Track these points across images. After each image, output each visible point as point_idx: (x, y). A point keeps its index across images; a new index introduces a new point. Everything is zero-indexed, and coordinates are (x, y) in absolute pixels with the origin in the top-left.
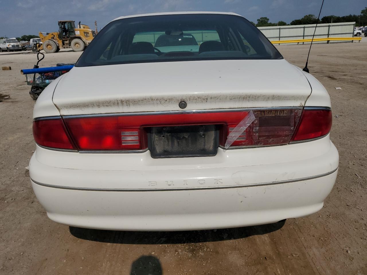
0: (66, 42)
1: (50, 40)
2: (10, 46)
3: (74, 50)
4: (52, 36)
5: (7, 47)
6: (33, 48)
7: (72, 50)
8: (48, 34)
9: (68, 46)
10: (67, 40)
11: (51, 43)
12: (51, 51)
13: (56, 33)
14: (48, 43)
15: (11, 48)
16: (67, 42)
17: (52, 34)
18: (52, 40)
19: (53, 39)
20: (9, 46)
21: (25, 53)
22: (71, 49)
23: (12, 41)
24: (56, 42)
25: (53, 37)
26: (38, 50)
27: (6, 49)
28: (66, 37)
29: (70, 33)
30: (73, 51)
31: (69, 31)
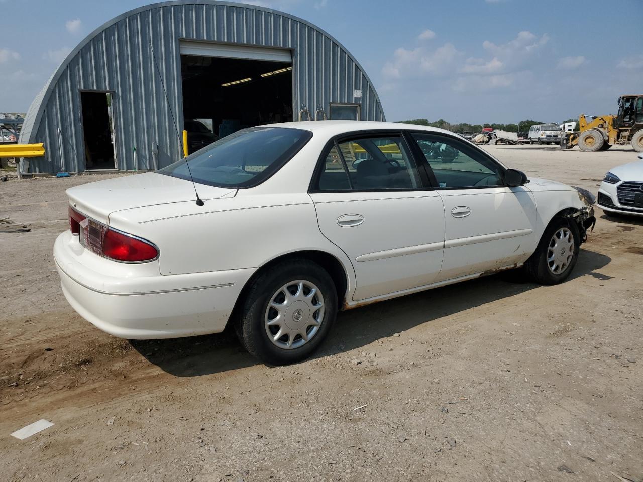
0: (624, 134)
1: (595, 129)
2: (544, 136)
3: (636, 149)
4: (602, 122)
5: (539, 137)
6: (563, 140)
7: (632, 148)
8: (594, 118)
9: (626, 141)
10: (626, 130)
11: (595, 134)
12: (589, 148)
13: (611, 117)
14: (589, 134)
15: (543, 138)
16: (627, 134)
17: (602, 119)
18: (598, 130)
19: (601, 127)
20: (542, 135)
21: (547, 149)
22: (629, 147)
23: (550, 129)
24: (604, 132)
25: (602, 125)
26: (570, 144)
27: (537, 140)
28: (627, 125)
29: (636, 117)
30: (634, 150)
31: (637, 114)
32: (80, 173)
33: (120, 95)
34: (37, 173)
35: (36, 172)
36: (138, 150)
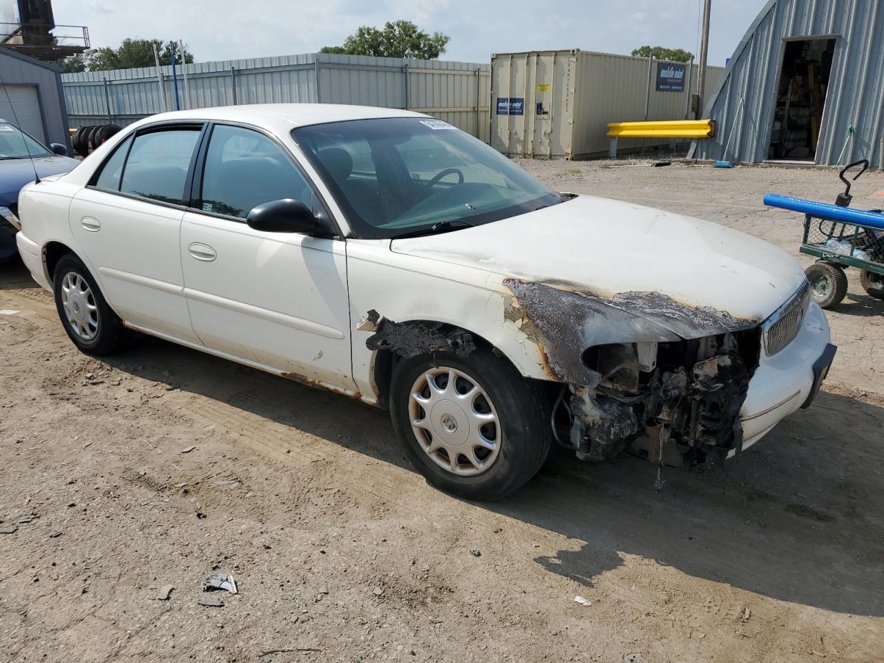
32: (756, 163)
33: (848, 40)
34: (703, 160)
35: (702, 158)
36: (857, 133)
